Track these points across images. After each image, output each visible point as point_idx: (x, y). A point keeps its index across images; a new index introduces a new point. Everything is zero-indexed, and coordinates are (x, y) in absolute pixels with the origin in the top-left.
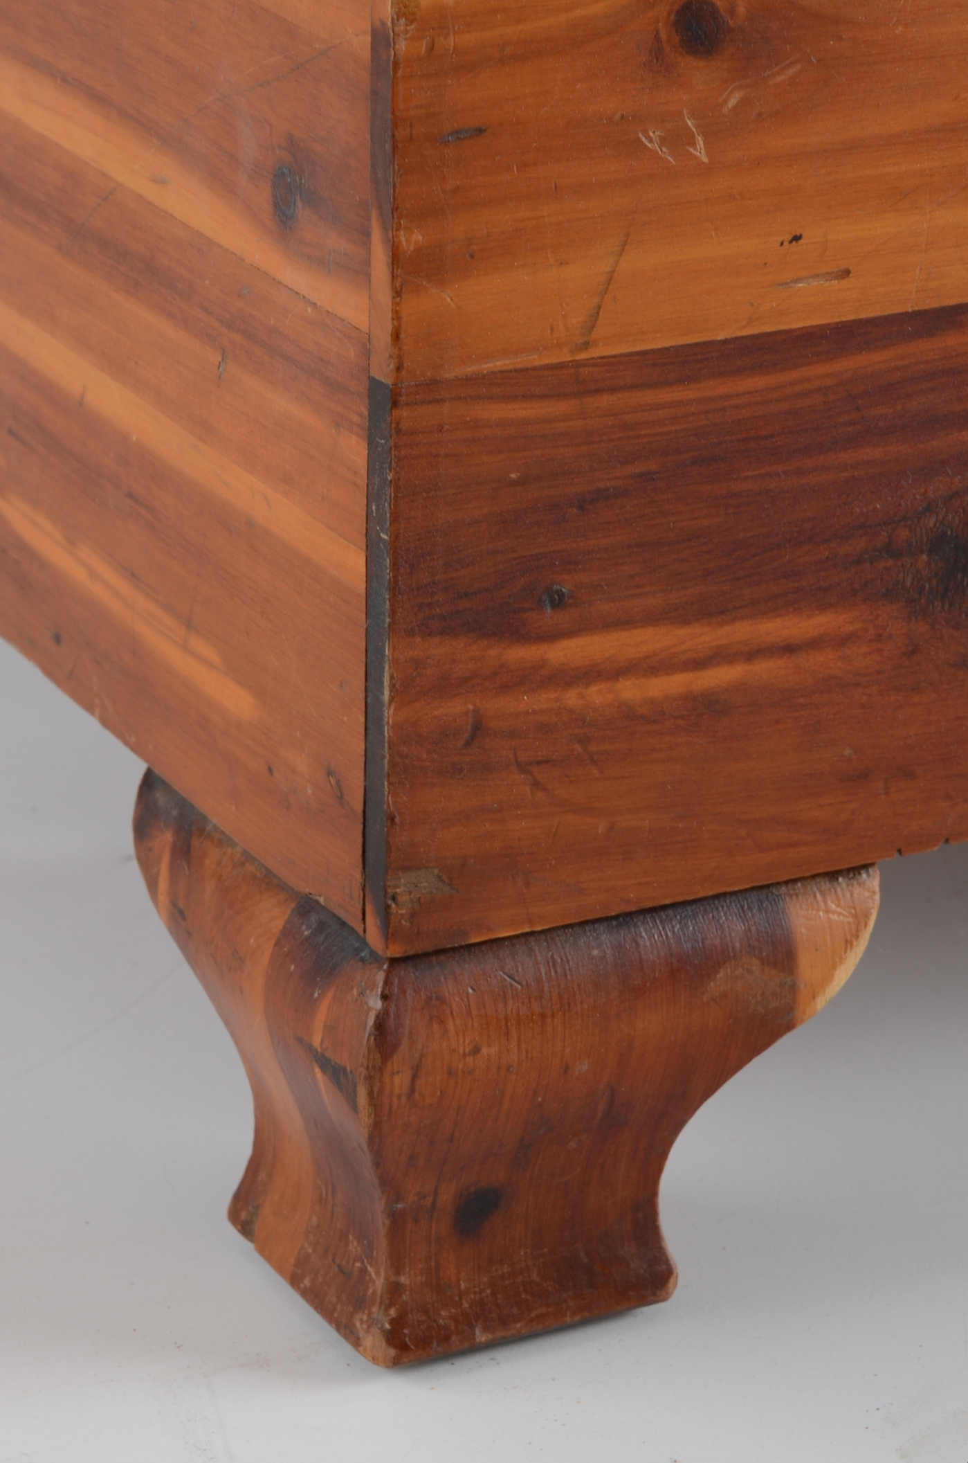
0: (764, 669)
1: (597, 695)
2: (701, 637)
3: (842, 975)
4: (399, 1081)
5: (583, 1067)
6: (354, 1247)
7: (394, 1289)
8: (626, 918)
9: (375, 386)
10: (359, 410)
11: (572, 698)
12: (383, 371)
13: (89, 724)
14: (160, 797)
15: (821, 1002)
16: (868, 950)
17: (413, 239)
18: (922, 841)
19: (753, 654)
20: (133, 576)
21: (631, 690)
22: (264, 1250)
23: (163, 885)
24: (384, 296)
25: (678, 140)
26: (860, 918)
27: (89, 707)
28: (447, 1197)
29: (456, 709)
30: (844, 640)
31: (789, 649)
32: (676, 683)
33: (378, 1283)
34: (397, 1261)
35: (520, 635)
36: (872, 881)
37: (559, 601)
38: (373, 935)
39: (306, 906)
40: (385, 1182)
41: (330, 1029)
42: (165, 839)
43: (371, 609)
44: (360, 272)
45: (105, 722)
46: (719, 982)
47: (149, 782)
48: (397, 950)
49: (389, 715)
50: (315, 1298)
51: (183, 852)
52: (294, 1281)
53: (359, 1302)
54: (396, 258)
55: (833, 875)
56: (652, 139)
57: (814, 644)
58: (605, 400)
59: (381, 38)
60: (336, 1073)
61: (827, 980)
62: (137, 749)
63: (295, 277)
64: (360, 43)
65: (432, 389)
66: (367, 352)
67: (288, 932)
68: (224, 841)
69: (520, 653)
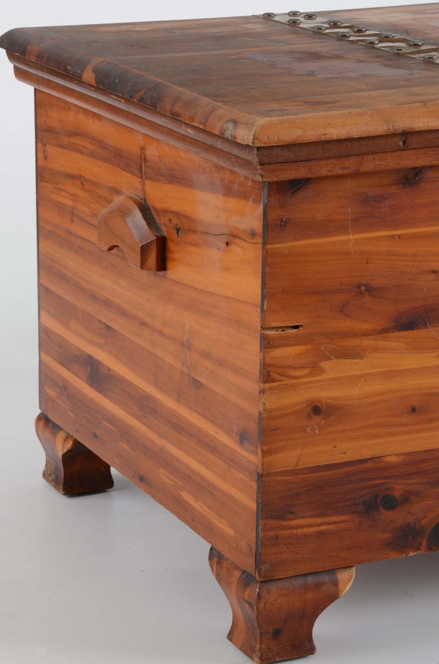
0: (331, 527)
1: (299, 531)
2: (319, 520)
3: (348, 588)
4: (262, 605)
5: (297, 604)
6: (253, 641)
7: (261, 649)
8: (305, 575)
9: (258, 474)
10: (256, 478)
11: (295, 531)
12: (260, 471)
13: (199, 537)
14: (214, 552)
15: (344, 593)
16: (353, 583)
17: (266, 448)
18: (363, 562)
19: (329, 524)
20: (209, 508)
21: (306, 530)
22: (235, 644)
23: (215, 569)
24: (260, 458)
25: (313, 430)
26: (351, 576)
27: (199, 534)
28: (271, 630)
29: (273, 533)
30: (346, 521)
31: (336, 523)
32: (315, 529)
33: (258, 647)
34: (261, 643)
35: (285, 519)
36: (354, 569)
37: (292, 513)
38: (257, 577)
39: (244, 572)
40: (259, 626)
41: (249, 595)
42: (215, 560)
43: (257, 514)
44: (256, 453)
45: (203, 537)
46: (323, 588)
47: (212, 549)
48: (262, 580)
49: (260, 534)
50: (245, 652)
51: (219, 563)
52: (241, 649)
53: (254, 652)
54: (263, 451)
55: (346, 568)
56: (308, 430)
57: (341, 522)
58: (300, 476)
59: (260, 414)
60: (250, 604)
61: (345, 589)
62: (209, 542)
63: (244, 453)
64: (257, 414)
65: (269, 474)
66: (257, 467)
67: (240, 577)
68: (227, 560)
69: (285, 523)
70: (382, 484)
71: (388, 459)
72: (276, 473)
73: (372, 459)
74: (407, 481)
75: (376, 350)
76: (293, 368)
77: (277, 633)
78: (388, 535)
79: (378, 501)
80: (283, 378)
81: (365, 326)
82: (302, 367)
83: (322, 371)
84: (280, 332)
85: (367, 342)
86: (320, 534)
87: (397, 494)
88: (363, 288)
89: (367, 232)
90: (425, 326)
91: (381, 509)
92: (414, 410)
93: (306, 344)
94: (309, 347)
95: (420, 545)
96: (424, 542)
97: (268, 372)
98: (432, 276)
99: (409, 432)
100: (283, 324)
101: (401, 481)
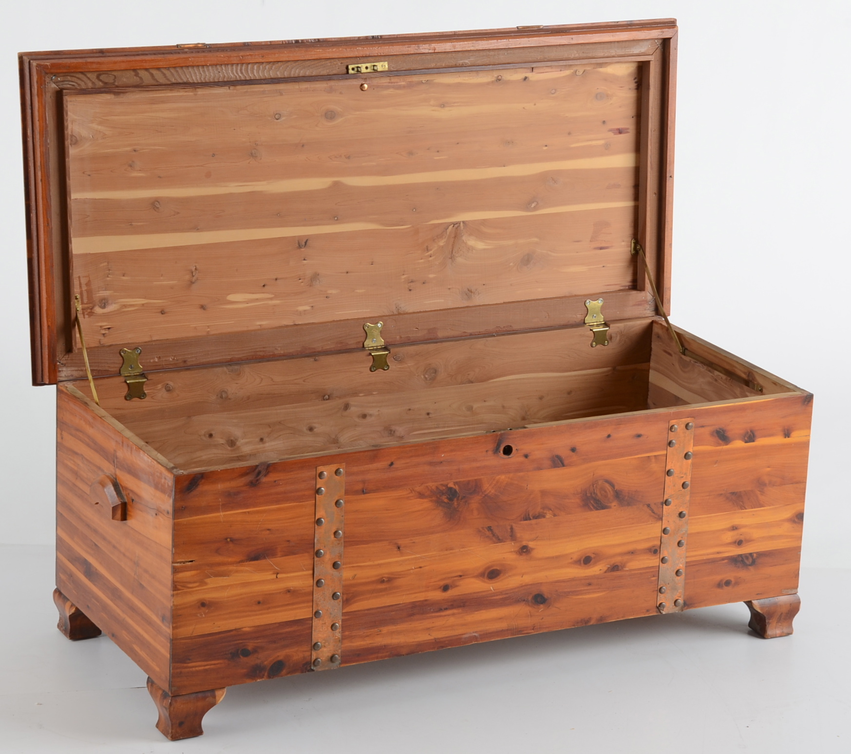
0: (212, 666)
1: (194, 669)
2: (204, 663)
3: (221, 699)
4: (172, 709)
5: (192, 708)
6: (168, 728)
7: (172, 732)
8: (197, 693)
9: (170, 639)
10: (169, 641)
11: (191, 669)
12: (171, 638)
13: (142, 671)
14: (150, 680)
15: (219, 702)
16: (224, 697)
17: (174, 625)
18: (231, 685)
19: (211, 665)
20: (147, 655)
21: (197, 669)
22: (159, 730)
23: (150, 689)
24: (171, 630)
25: (201, 615)
26: (224, 693)
27: (142, 669)
28: (178, 722)
29: (178, 670)
30: (221, 663)
31: (214, 664)
32: (202, 668)
33: (170, 731)
34: (172, 729)
35: (185, 663)
36: (226, 689)
37: (189, 660)
38: (170, 694)
39: (164, 691)
40: (171, 720)
41: (165, 704)
42: (150, 684)
43: (170, 661)
44: (169, 628)
45: (144, 671)
46: (207, 699)
47: (149, 678)
48: (172, 695)
49: (171, 671)
50: (164, 734)
51: (152, 685)
52: (162, 732)
53: (168, 734)
54: (173, 627)
55: (221, 688)
56: (199, 615)
57: (217, 664)
58: (194, 640)
59: (171, 607)
60: (166, 708)
61: (219, 700)
62: (148, 674)
63: (164, 627)
64: (170, 607)
65: (176, 639)
66: (170, 635)
67: (162, 694)
68: (156, 684)
69: (185, 665)
70: (242, 643)
71: (244, 629)
72: (180, 638)
73: (235, 630)
74: (255, 641)
75: (237, 571)
76: (190, 583)
77: (181, 724)
78: (245, 670)
79: (239, 652)
80: (182, 588)
81: (230, 560)
82: (194, 582)
83: (206, 584)
84: (182, 564)
85: (231, 568)
86: (206, 670)
87: (250, 648)
88: (229, 540)
89: (230, 511)
90: (264, 558)
91: (241, 656)
92: (259, 603)
93: (197, 570)
94: (198, 571)
95: (264, 675)
96: (266, 674)
97: (176, 585)
98: (268, 532)
99: (256, 615)
100: (183, 560)
101: (252, 641)
